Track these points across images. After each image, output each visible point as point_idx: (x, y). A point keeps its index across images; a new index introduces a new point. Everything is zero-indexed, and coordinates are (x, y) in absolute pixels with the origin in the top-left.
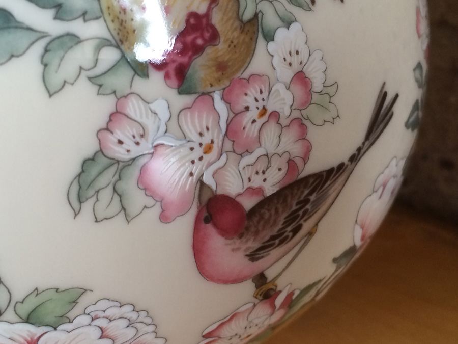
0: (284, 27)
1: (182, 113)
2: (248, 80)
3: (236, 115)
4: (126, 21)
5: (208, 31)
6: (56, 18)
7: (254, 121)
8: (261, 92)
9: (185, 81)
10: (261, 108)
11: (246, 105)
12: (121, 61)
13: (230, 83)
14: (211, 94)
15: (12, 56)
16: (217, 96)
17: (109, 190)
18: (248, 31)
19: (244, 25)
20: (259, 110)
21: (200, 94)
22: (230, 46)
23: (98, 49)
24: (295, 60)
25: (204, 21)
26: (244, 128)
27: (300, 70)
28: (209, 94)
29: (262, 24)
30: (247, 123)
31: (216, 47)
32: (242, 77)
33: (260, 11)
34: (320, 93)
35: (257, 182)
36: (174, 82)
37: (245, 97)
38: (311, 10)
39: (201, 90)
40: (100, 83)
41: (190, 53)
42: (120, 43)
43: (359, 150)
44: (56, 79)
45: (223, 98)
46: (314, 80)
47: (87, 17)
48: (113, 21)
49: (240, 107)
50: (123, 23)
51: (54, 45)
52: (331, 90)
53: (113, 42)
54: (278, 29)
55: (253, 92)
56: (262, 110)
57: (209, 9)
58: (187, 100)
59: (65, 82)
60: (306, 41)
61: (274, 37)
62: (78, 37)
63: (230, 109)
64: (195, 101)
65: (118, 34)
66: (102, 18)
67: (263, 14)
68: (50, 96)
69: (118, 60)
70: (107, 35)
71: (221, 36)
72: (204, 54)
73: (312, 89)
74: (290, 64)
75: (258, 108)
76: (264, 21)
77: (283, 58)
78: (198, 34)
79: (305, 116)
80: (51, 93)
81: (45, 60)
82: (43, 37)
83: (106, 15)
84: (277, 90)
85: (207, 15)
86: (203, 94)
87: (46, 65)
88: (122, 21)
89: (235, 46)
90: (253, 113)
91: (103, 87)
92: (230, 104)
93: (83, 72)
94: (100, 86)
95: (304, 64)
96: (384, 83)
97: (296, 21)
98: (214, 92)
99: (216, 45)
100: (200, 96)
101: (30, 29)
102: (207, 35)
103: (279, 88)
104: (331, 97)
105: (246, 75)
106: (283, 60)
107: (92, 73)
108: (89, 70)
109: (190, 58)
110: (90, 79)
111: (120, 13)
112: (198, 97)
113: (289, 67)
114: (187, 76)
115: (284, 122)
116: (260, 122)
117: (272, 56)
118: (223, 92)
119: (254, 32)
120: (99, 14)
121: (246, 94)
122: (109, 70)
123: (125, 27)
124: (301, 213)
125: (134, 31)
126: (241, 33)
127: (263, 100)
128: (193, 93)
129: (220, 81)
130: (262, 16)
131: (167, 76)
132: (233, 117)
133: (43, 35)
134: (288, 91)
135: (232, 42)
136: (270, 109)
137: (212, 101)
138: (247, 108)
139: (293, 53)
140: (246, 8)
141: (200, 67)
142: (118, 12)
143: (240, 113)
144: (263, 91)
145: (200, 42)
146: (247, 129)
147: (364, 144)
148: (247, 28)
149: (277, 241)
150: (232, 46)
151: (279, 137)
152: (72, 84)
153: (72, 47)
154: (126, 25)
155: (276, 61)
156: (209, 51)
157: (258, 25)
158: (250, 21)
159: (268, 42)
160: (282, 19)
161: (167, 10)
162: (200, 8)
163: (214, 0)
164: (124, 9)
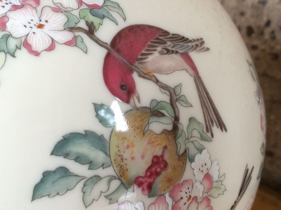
0: (199, 153)
1: (150, 206)
2: (182, 184)
3: (176, 202)
4: (123, 166)
5: (162, 163)
6: (90, 169)
7: (185, 203)
8: (188, 188)
9: (152, 190)
10: (188, 196)
11: (181, 197)
12: (121, 186)
13: (174, 187)
14: (164, 195)
15: (68, 190)
16: (167, 195)
18: (182, 159)
19: (180, 157)
20: (187, 198)
21: (159, 196)
22: (173, 169)
23: (109, 182)
24: (204, 169)
25: (161, 159)
26: (180, 208)
27: (207, 173)
28: (163, 195)
29: (188, 154)
30: (182, 205)
31: (166, 171)
32: (179, 183)
33: (187, 148)
34: (217, 181)
36: (146, 192)
37: (181, 193)
38: (211, 141)
39: (159, 193)
40: (110, 198)
41: (154, 176)
42: (120, 177)
43: (235, 202)
44: (89, 199)
45: (170, 196)
46: (213, 176)
47: (104, 166)
48: (117, 167)
49: (178, 198)
50: (122, 167)
51: (88, 183)
52: (222, 179)
53: (117, 177)
54: (197, 155)
55: (184, 189)
56: (188, 198)
57: (163, 152)
58: (152, 200)
59: (93, 200)
60: (209, 157)
61: (194, 160)
62: (100, 177)
63: (174, 200)
64: (157, 199)
65: (119, 172)
66: (112, 166)
67: (189, 149)
68: (86, 207)
69: (119, 185)
70: (114, 174)
71: (169, 165)
72: (161, 176)
73: (213, 181)
74: (202, 171)
75: (187, 197)
76: (189, 152)
77: (199, 169)
78: (158, 166)
79: (210, 195)
80: (87, 206)
81: (84, 190)
82: (83, 179)
83: (114, 164)
84: (196, 186)
85: (162, 156)
86: (161, 195)
87: (84, 193)
88: (121, 166)
89: (176, 169)
90: (185, 200)
91: (112, 200)
92: (173, 198)
93: (102, 193)
94: (111, 199)
95: (209, 169)
96: (247, 165)
97: (205, 148)
98: (166, 193)
99: (166, 170)
100: (159, 197)
101: (76, 176)
102: (162, 166)
103: (198, 184)
104: (222, 182)
105: (181, 182)
106: (199, 170)
107: (106, 194)
108: (105, 192)
109: (154, 179)
110: (105, 197)
111: (120, 162)
112: (158, 197)
113: (202, 173)
114: (153, 188)
115: (199, 200)
116: (188, 203)
117: (194, 169)
118: (170, 193)
119: (185, 160)
120: (110, 164)
121: (181, 191)
122: (115, 191)
123: (123, 169)
125: (127, 170)
126: (179, 161)
127: (189, 192)
128: (156, 196)
129: (168, 187)
130: (188, 150)
131: (143, 190)
132: (175, 204)
133: (83, 178)
134: (201, 185)
135: (174, 167)
136: (193, 196)
137: (164, 198)
138: (182, 198)
139: (204, 165)
140: (180, 148)
141: (159, 182)
142: (119, 161)
143: (178, 201)
144: (189, 188)
145: (159, 170)
146: (181, 209)
147: (238, 198)
148: (181, 158)
150: (174, 168)
151: (197, 208)
152: (97, 200)
153: (97, 182)
154: (123, 168)
155: (196, 171)
156: (164, 174)
157: (187, 155)
158: (182, 154)
159: (191, 163)
160: (198, 149)
161: (143, 157)
162: (159, 152)
163: (165, 147)
164: (122, 159)
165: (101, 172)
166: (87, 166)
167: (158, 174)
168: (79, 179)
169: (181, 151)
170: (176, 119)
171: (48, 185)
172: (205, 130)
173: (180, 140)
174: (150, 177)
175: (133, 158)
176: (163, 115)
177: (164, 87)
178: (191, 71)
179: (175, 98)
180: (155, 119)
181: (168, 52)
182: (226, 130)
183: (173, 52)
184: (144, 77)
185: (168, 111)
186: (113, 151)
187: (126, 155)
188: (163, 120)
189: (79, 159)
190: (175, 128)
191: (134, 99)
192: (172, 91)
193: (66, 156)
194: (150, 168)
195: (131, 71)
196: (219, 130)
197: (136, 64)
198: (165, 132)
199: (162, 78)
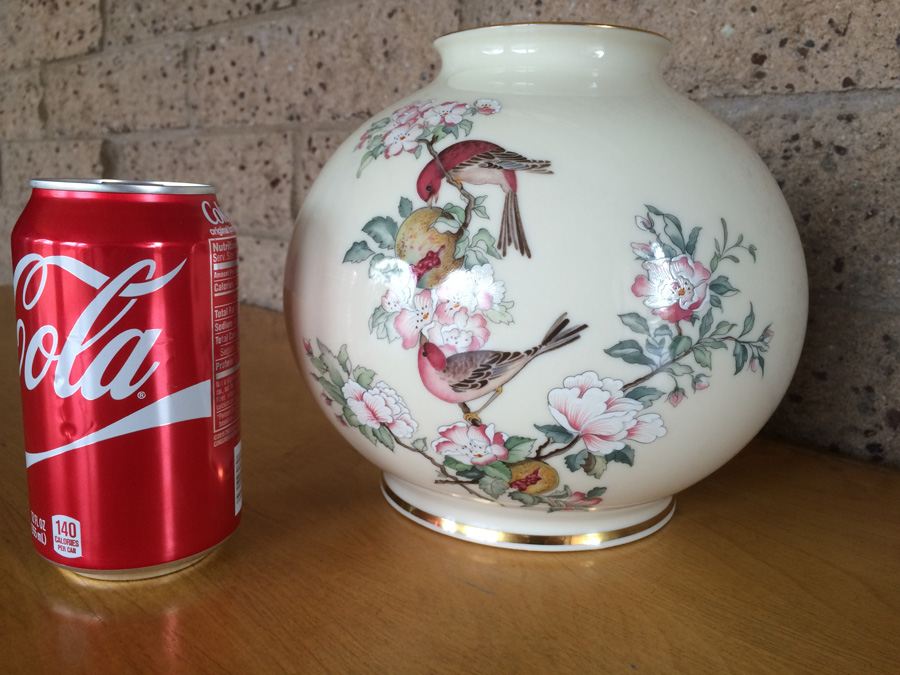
0: (479, 264)
1: (416, 296)
3: (442, 303)
5: (436, 260)
6: (380, 247)
7: (452, 309)
9: (421, 281)
10: (456, 302)
11: (448, 299)
14: (431, 290)
15: (363, 260)
16: (434, 292)
17: (382, 325)
18: (457, 263)
19: (456, 260)
25: (435, 255)
26: (446, 311)
29: (466, 261)
33: (467, 255)
35: (452, 342)
36: (416, 280)
38: (501, 259)
39: (426, 287)
41: (425, 269)
43: (536, 349)
45: (436, 294)
48: (398, 251)
51: (376, 257)
54: (476, 265)
56: (456, 304)
57: (440, 250)
58: (420, 290)
61: (471, 269)
62: (384, 256)
64: (423, 292)
66: (394, 249)
71: (441, 263)
72: (431, 271)
75: (454, 302)
76: (468, 260)
78: (431, 261)
81: (371, 263)
85: (438, 253)
86: (427, 289)
87: (371, 265)
88: (401, 251)
90: (451, 304)
96: (566, 313)
97: (489, 263)
99: (437, 268)
101: (370, 250)
102: (435, 262)
104: (507, 309)
109: (425, 271)
112: (425, 290)
114: (422, 279)
115: (470, 314)
116: (455, 310)
119: (460, 264)
124: (485, 372)
126: (453, 262)
128: (423, 288)
129: (435, 284)
130: (467, 258)
132: (440, 304)
133: (374, 253)
135: (446, 267)
136: (462, 305)
137: (430, 293)
140: (459, 252)
141: (429, 276)
142: (401, 247)
143: (444, 303)
145: (430, 265)
147: (540, 346)
149: (470, 385)
151: (466, 322)
156: (434, 270)
157: (464, 261)
158: (459, 259)
159: (467, 270)
160: (479, 261)
161: (420, 249)
162: (435, 249)
163: (443, 247)
164: (403, 246)
165: (385, 252)
166: (378, 244)
167: (429, 268)
168: (370, 253)
169: (459, 256)
170: (465, 225)
171: (354, 255)
172: (496, 245)
173: (461, 246)
174: (421, 268)
175: (412, 247)
176: (453, 218)
177: (466, 195)
178: (508, 188)
179: (473, 206)
180: (443, 219)
181: (490, 165)
182: (529, 256)
183: (496, 167)
184: (450, 183)
185: (459, 217)
186: (400, 237)
187: (407, 243)
188: (451, 222)
189: (376, 238)
190: (461, 232)
191: (432, 201)
192: (473, 200)
193: (369, 233)
194: (423, 260)
195: (442, 176)
196: (518, 252)
197: (451, 171)
198: (448, 233)
199: (468, 187)
